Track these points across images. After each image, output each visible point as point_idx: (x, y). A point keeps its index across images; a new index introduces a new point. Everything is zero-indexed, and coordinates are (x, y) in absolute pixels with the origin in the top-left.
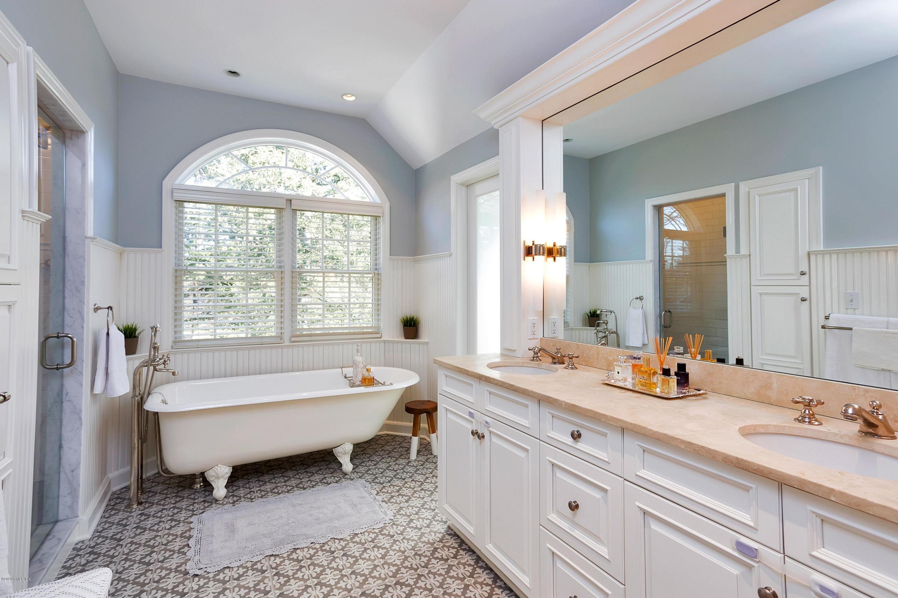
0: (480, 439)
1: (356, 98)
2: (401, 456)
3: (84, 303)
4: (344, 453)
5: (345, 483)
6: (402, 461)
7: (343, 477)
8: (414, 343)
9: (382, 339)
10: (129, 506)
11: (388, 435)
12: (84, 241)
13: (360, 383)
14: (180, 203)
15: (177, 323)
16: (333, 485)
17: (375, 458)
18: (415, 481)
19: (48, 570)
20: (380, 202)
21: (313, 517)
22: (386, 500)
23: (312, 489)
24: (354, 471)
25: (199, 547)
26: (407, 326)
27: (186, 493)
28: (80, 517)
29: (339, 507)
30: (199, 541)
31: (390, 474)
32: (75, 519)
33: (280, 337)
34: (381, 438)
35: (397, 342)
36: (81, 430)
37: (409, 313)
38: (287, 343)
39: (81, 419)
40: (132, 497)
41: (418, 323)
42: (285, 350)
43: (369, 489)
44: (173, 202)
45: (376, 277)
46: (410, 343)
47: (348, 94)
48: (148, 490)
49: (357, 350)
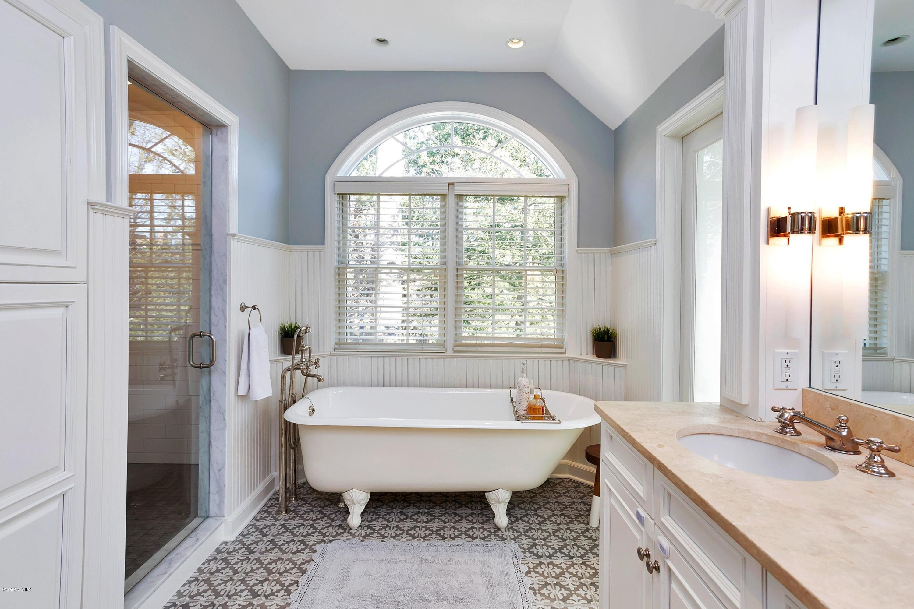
0: (651, 572)
1: (524, 42)
2: (578, 517)
3: (226, 302)
4: (497, 501)
5: (494, 542)
6: (578, 527)
7: (495, 532)
8: (609, 365)
9: (567, 355)
10: (278, 512)
11: (571, 480)
12: (226, 238)
13: (525, 412)
14: (343, 196)
15: (340, 324)
16: (478, 542)
17: (544, 512)
18: (587, 566)
19: (170, 575)
20: (565, 178)
21: (435, 586)
22: (536, 587)
23: (452, 541)
24: (510, 526)
25: (305, 590)
26: (599, 341)
27: (328, 511)
28: (226, 517)
29: (472, 581)
30: (309, 580)
31: (555, 543)
32: (221, 518)
33: (443, 345)
34: (561, 482)
35: (585, 361)
36: (225, 431)
37: (603, 322)
38: (450, 353)
39: (225, 420)
40: (281, 502)
41: (615, 337)
42: (447, 361)
43: (520, 563)
44: (336, 196)
45: (560, 274)
46: (602, 364)
47: (514, 38)
48: (302, 496)
49: (523, 369)
